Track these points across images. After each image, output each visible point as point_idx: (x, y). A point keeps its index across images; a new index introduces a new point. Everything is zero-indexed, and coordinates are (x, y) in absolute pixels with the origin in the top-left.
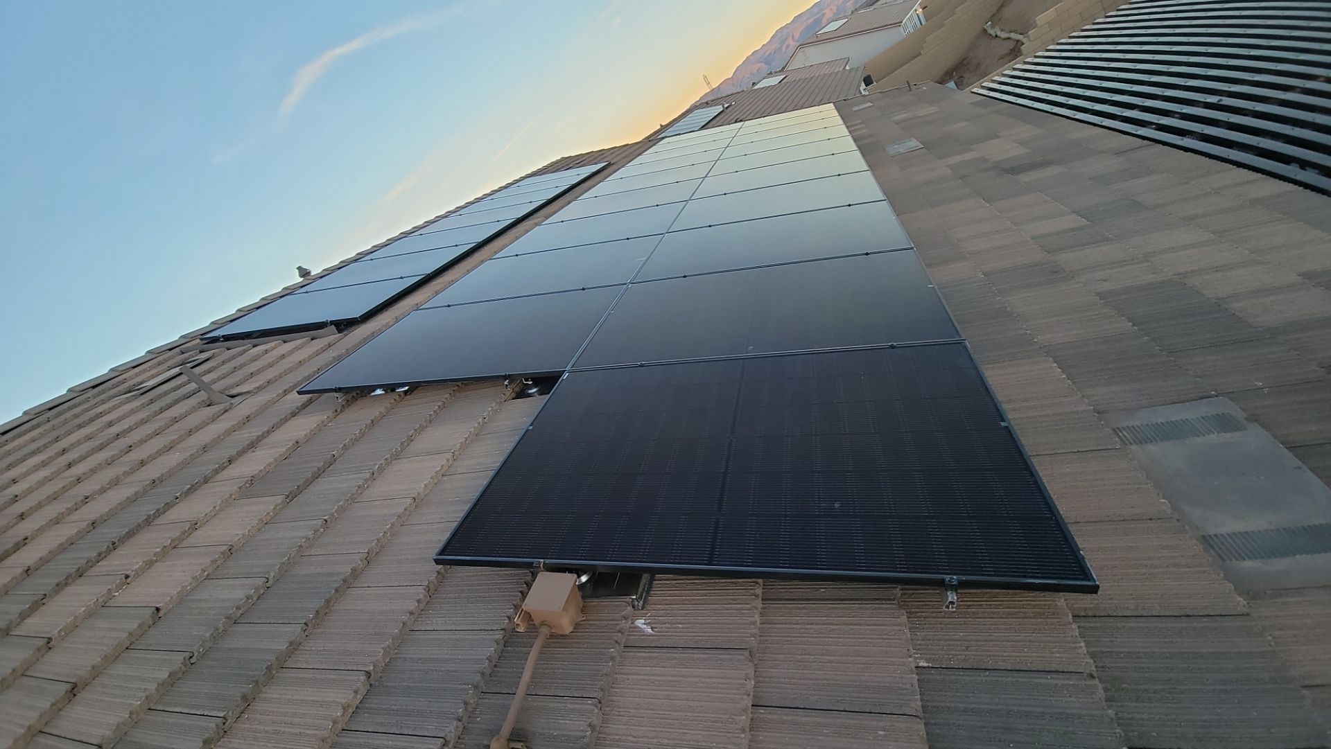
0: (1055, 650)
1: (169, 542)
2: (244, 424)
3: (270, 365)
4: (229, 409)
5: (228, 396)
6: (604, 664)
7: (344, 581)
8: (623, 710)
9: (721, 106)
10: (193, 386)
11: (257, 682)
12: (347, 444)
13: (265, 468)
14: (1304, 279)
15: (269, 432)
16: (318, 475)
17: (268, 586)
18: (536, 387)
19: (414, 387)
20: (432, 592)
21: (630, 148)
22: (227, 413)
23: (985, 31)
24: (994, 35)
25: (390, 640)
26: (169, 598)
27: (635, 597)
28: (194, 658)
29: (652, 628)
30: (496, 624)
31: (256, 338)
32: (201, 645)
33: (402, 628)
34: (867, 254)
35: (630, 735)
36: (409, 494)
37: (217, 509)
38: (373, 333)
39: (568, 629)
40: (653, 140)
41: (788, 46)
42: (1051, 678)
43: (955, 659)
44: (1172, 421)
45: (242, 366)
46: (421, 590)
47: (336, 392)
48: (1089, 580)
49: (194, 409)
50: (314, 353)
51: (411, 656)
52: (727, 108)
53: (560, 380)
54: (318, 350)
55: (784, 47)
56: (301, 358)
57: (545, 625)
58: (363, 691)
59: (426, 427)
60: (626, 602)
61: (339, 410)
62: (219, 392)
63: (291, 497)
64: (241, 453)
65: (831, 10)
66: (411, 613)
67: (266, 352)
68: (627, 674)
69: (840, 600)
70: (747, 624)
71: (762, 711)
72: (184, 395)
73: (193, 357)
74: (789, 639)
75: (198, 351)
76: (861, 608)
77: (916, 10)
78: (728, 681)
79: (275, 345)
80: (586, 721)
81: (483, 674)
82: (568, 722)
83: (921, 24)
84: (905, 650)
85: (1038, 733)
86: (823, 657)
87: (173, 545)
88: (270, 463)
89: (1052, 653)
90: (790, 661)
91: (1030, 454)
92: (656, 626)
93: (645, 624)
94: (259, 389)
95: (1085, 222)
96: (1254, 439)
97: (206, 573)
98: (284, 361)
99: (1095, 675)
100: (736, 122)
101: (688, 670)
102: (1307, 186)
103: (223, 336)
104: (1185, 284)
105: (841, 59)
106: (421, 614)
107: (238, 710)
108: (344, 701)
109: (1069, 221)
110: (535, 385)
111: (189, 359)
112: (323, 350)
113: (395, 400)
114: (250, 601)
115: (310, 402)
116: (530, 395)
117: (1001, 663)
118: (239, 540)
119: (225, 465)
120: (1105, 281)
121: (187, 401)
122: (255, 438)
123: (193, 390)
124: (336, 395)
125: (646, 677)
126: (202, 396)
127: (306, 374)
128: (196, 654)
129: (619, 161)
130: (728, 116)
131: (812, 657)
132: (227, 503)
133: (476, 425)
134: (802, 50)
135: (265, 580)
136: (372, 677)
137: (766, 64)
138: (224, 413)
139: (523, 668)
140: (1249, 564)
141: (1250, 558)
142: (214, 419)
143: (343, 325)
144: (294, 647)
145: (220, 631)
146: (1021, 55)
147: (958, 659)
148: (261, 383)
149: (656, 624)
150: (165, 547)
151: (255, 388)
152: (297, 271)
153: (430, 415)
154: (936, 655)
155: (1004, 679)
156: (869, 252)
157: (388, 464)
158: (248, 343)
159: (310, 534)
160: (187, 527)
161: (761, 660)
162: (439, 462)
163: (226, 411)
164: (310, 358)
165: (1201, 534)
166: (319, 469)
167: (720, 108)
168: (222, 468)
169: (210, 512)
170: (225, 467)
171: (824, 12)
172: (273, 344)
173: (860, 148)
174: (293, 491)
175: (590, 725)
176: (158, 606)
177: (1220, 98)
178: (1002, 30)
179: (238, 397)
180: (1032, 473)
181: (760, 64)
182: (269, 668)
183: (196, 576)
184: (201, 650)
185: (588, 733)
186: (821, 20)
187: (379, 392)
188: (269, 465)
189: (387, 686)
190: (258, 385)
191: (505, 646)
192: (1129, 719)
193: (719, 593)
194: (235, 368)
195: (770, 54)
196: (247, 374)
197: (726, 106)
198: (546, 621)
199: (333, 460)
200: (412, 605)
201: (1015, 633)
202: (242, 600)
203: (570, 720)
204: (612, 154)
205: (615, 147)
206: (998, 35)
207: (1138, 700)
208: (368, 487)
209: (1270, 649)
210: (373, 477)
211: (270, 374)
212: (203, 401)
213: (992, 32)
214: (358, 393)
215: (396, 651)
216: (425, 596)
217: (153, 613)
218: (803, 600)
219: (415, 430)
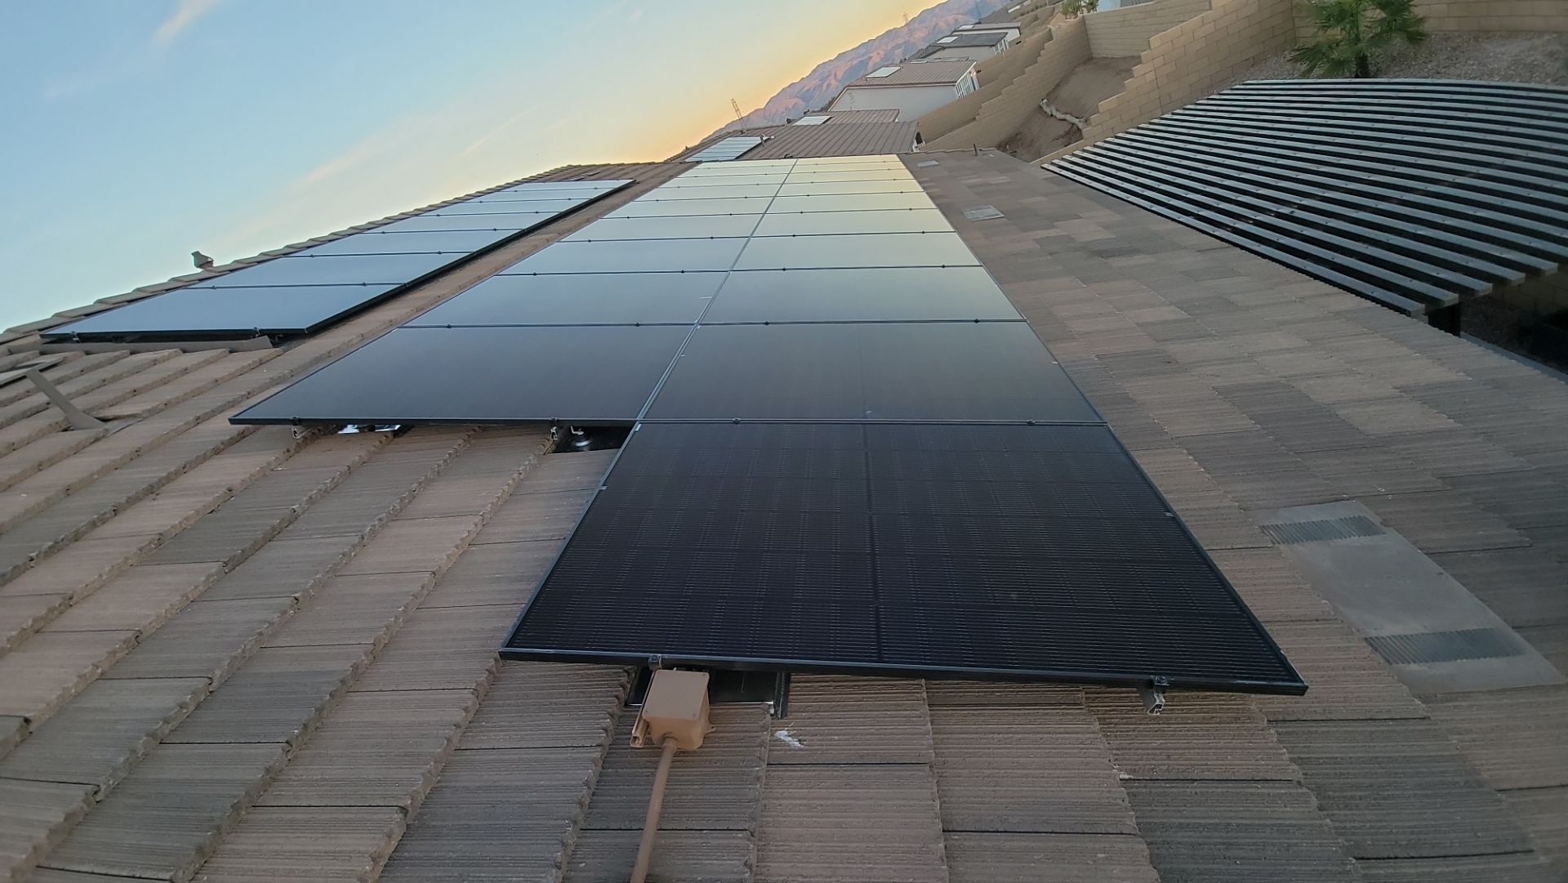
0: (1259, 757)
1: (30, 622)
2: (132, 459)
3: (165, 382)
4: (104, 437)
5: (98, 418)
6: (750, 786)
7: (343, 682)
8: (781, 843)
9: (759, 138)
10: (41, 398)
11: (218, 828)
12: (313, 497)
13: (180, 523)
14: (1401, 392)
15: (177, 474)
16: (272, 536)
17: (211, 690)
18: (586, 440)
19: (407, 427)
20: (485, 697)
21: (657, 167)
22: (99, 444)
23: (1041, 107)
24: (1049, 113)
25: (432, 763)
26: (44, 705)
27: (772, 703)
28: (100, 793)
29: (800, 741)
30: (589, 738)
31: (132, 342)
32: (110, 776)
33: (447, 745)
34: (977, 321)
35: (799, 875)
36: (426, 567)
37: (104, 577)
38: (330, 352)
39: (697, 742)
40: (682, 163)
41: (829, 85)
42: (1262, 787)
43: (1157, 769)
44: (1313, 522)
45: (116, 379)
46: (467, 694)
47: (295, 424)
48: (1297, 681)
49: (42, 434)
50: (237, 371)
51: (465, 784)
52: (766, 141)
53: (632, 431)
54: (243, 367)
55: (825, 85)
56: (218, 375)
57: (672, 738)
58: (398, 833)
59: (433, 480)
60: (763, 709)
61: (292, 451)
62: (84, 412)
63: (232, 564)
64: (133, 500)
65: (878, 54)
66: (457, 726)
67: (155, 362)
68: (778, 799)
69: (1020, 705)
70: (920, 734)
71: (957, 837)
72: (25, 412)
73: (29, 360)
74: (971, 751)
75: (37, 351)
76: (1047, 714)
77: (970, 73)
78: (912, 802)
79: (170, 354)
80: (740, 860)
81: (581, 804)
82: (715, 862)
83: (975, 89)
84: (1106, 761)
85: (1262, 847)
86: (1016, 771)
87: (37, 627)
88: (188, 517)
89: (1257, 760)
90: (977, 777)
91: (1205, 549)
92: (805, 738)
93: (789, 736)
94: (152, 412)
95: (1184, 315)
96: (1391, 543)
97: (99, 671)
98: (185, 377)
99: (1303, 781)
100: (785, 158)
101: (858, 791)
102: (1384, 304)
103: (79, 335)
104: (1293, 387)
105: (891, 110)
106: (470, 727)
107: (192, 868)
108: (372, 849)
109: (1169, 313)
110: (586, 437)
111: (22, 362)
112: (252, 368)
113: (381, 442)
114: (185, 711)
115: (242, 436)
116: (578, 449)
117: (1207, 773)
118: (151, 623)
119: (108, 515)
120: (1218, 376)
121: (25, 422)
122: (156, 480)
123: (38, 407)
124: (294, 428)
125: (804, 802)
126: (55, 414)
127: (230, 399)
128: (103, 787)
129: (646, 180)
130: (767, 150)
131: (1003, 771)
132: (120, 572)
133: (510, 482)
134: (849, 92)
135: (208, 681)
136: (408, 815)
137: (803, 100)
138: (94, 442)
139: (650, 795)
140: (1414, 667)
141: (1414, 662)
142: (78, 450)
143: (283, 338)
144: (272, 776)
145: (140, 755)
146: (1082, 139)
147: (1160, 770)
148: (155, 404)
149: (805, 735)
150: (24, 629)
151: (144, 411)
152: (192, 257)
153: (439, 466)
154: (1136, 765)
155: (1213, 790)
156: (979, 319)
157: (382, 526)
158: (122, 349)
159: (275, 617)
160: (57, 601)
161: (942, 777)
162: (465, 528)
163: (97, 440)
164: (232, 376)
165: (1364, 637)
166: (274, 529)
167: (757, 140)
168: (103, 520)
169: (93, 582)
170: (107, 520)
171: (872, 55)
172: (166, 353)
173: (939, 206)
174: (234, 556)
175: (746, 864)
176: (27, 715)
177: (1292, 210)
178: (1057, 110)
179: (115, 423)
180: (1212, 568)
181: (796, 99)
182: (236, 807)
183: (85, 675)
184: (111, 782)
185: (747, 875)
186: (867, 63)
187: (350, 429)
188: (187, 519)
189: (434, 826)
190: (149, 407)
191: (603, 768)
192: (1343, 828)
193: (877, 697)
194: (104, 381)
195: (808, 90)
196: (128, 391)
197: (764, 138)
198: (671, 733)
199: (294, 517)
200: (458, 716)
201: (1215, 739)
202: (173, 710)
203: (717, 860)
204: (635, 170)
205: (638, 164)
206: (1054, 114)
207: (1346, 807)
208: (355, 556)
209: (1456, 752)
210: (362, 542)
211: (168, 393)
212: (57, 423)
213: (1047, 110)
214: (323, 429)
215: (439, 778)
216: (474, 704)
217: (22, 726)
218: (976, 705)
219: (420, 483)
